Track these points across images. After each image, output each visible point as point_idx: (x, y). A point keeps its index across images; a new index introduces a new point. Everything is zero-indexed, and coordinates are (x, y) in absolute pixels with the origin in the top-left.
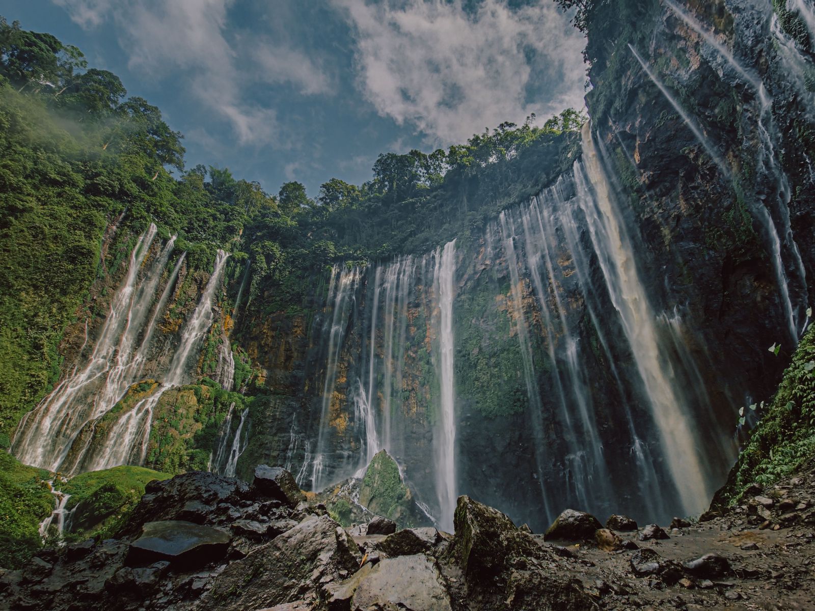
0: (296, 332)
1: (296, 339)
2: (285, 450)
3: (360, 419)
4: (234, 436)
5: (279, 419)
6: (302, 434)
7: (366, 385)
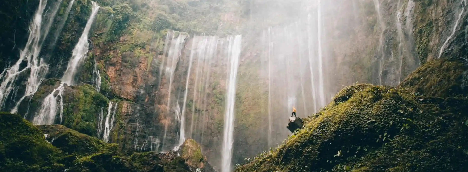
0: (141, 66)
1: (141, 71)
2: (134, 132)
3: (177, 122)
4: (105, 120)
5: (130, 115)
6: (144, 125)
7: (181, 104)
